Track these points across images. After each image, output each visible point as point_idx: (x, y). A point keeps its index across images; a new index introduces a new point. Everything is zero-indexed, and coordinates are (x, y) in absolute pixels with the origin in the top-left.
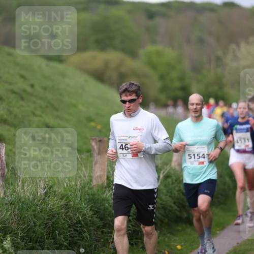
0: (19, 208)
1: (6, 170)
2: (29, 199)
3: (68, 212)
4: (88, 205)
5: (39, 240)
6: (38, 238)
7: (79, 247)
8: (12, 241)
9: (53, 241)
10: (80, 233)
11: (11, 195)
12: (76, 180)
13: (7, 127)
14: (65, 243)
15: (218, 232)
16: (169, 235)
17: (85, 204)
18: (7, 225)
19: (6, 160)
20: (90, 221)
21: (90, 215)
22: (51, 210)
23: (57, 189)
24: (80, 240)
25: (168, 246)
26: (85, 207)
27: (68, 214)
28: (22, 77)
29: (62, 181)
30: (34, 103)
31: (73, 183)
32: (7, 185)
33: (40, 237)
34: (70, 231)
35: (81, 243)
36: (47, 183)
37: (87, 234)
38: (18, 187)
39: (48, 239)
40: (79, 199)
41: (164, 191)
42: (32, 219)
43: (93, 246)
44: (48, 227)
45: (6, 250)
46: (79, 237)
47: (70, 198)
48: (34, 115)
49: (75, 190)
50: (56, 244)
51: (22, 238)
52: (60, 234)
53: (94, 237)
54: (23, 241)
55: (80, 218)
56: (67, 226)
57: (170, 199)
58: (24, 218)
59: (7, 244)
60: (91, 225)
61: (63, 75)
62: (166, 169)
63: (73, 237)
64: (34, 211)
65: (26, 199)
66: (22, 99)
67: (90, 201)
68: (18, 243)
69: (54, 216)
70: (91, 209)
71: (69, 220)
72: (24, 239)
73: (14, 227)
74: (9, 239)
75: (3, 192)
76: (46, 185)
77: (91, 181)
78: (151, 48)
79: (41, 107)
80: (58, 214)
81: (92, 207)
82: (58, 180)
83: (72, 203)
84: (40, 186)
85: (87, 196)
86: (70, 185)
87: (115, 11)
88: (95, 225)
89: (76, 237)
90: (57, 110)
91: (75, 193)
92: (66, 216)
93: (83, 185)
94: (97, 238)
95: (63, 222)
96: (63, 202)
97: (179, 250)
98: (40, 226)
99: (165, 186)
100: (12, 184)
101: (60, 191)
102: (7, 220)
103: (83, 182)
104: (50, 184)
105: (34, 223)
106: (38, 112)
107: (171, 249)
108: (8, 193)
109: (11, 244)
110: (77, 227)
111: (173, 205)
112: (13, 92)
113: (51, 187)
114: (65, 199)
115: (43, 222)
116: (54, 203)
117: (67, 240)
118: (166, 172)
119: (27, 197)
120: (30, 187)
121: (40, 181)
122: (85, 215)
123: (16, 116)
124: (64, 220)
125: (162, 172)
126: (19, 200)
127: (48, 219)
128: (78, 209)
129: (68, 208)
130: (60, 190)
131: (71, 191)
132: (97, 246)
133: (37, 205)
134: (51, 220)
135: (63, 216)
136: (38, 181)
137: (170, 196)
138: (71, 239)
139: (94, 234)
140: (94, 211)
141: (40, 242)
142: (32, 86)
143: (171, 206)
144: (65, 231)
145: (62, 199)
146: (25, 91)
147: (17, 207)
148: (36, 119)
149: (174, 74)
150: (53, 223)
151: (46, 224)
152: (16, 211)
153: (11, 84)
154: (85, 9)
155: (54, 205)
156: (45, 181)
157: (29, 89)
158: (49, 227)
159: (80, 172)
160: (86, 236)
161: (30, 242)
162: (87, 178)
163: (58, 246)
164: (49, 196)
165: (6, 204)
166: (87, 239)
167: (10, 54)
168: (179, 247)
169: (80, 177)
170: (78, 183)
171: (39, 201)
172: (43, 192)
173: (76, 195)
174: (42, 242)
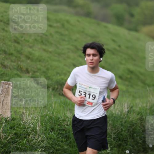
0: (112, 120)
2: (118, 115)
3: (142, 123)
5: (124, 139)
9: (133, 140)
14: (140, 141)
22: (132, 121)
23: (135, 109)
28: (114, 41)
29: (138, 104)
30: (121, 56)
31: (145, 105)
33: (125, 137)
34: (143, 134)
39: (130, 139)
47: (143, 114)
48: (121, 63)
49: (146, 109)
52: (137, 136)
54: (115, 140)
56: (141, 131)
58: (115, 126)
61: (138, 39)
63: (145, 138)
64: (121, 122)
65: (116, 115)
66: (113, 54)
68: (112, 142)
69: (133, 125)
76: (128, 106)
79: (125, 59)
80: (136, 124)
82: (136, 103)
83: (144, 117)
84: (124, 106)
86: (143, 106)
91: (146, 111)
92: (141, 125)
93: (151, 106)
95: (139, 128)
96: (139, 116)
98: (125, 131)
103: (151, 104)
105: (122, 129)
106: (123, 62)
113: (132, 107)
114: (139, 115)
115: (127, 129)
117: (141, 139)
119: (117, 113)
124: (140, 127)
126: (112, 115)
127: (130, 127)
130: (137, 109)
131: (143, 110)
133: (123, 118)
136: (124, 104)
141: (125, 141)
142: (119, 46)
144: (140, 134)
145: (138, 114)
146: (115, 49)
147: (111, 119)
150: (133, 129)
151: (129, 130)
155: (133, 118)
156: (128, 104)
157: (117, 48)
158: (131, 132)
159: (149, 98)
161: (119, 141)
162: (153, 102)
163: (136, 143)
164: (130, 113)
167: (106, 27)
169: (149, 101)
170: (148, 105)
171: (124, 116)
172: (127, 110)
173: (147, 113)
174: (126, 141)
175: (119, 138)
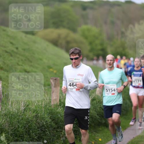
0: (9, 118)
1: (2, 96)
2: (15, 112)
4: (49, 116)
7: (43, 140)
8: (5, 136)
9: (29, 136)
10: (44, 132)
11: (5, 110)
13: (3, 72)
14: (35, 137)
16: (94, 133)
17: (47, 115)
18: (3, 127)
19: (2, 90)
20: (50, 125)
21: (50, 121)
22: (28, 119)
23: (31, 107)
24: (44, 136)
25: (94, 139)
26: (47, 117)
27: (37, 121)
28: (11, 43)
29: (34, 102)
30: (18, 58)
31: (40, 103)
32: (3, 104)
33: (21, 134)
34: (38, 131)
36: (25, 103)
37: (48, 132)
38: (9, 105)
39: (26, 135)
40: (44, 112)
42: (17, 124)
43: (52, 139)
45: (2, 141)
47: (39, 112)
48: (18, 64)
49: (41, 107)
51: (11, 135)
52: (33, 132)
53: (52, 134)
55: (44, 123)
56: (37, 128)
58: (12, 123)
59: (3, 138)
60: (51, 127)
61: (35, 42)
62: (93, 96)
63: (40, 134)
64: (18, 119)
65: (13, 112)
66: (11, 56)
67: (50, 113)
68: (9, 137)
69: (29, 122)
71: (38, 124)
73: (7, 128)
76: (25, 105)
77: (50, 102)
79: (22, 60)
80: (31, 121)
81: (51, 117)
82: (32, 102)
83: (39, 115)
84: (21, 105)
85: (48, 111)
86: (38, 104)
88: (53, 127)
89: (42, 134)
90: (31, 62)
93: (45, 104)
94: (54, 135)
96: (35, 114)
98: (21, 128)
100: (5, 104)
101: (33, 108)
102: (3, 124)
104: (27, 104)
105: (18, 126)
106: (20, 63)
107: (96, 141)
108: (3, 109)
109: (5, 138)
110: (43, 128)
111: (97, 116)
112: (6, 52)
113: (28, 106)
114: (35, 112)
115: (23, 126)
117: (37, 135)
120: (16, 105)
122: (47, 121)
123: (8, 65)
124: (35, 124)
126: (10, 113)
127: (26, 124)
128: (43, 118)
129: (37, 118)
131: (39, 108)
132: (54, 139)
133: (20, 116)
134: (28, 124)
135: (35, 122)
136: (20, 102)
137: (95, 111)
139: (52, 132)
140: (52, 119)
141: (21, 137)
142: (17, 48)
143: (95, 116)
144: (36, 131)
146: (13, 51)
148: (19, 67)
150: (29, 126)
151: (25, 126)
153: (5, 47)
155: (29, 116)
157: (15, 50)
158: (27, 128)
160: (48, 134)
161: (16, 137)
162: (48, 100)
163: (32, 139)
164: (27, 111)
165: (2, 115)
167: (4, 30)
168: (100, 140)
169: (44, 100)
170: (43, 103)
171: (21, 113)
172: (23, 108)
173: (42, 110)
174: (23, 137)
175: (16, 134)
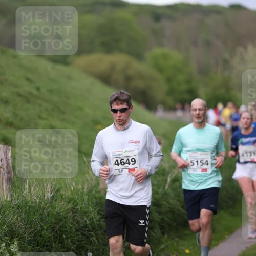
0: (26, 212)
1: (13, 173)
2: (36, 203)
3: (75, 216)
4: (95, 209)
5: (46, 244)
6: (45, 242)
7: (87, 251)
8: (18, 245)
9: (60, 245)
10: (88, 237)
11: (18, 199)
12: (83, 184)
13: (13, 130)
14: (72, 247)
15: (227, 236)
16: (177, 239)
17: (92, 208)
18: (14, 229)
19: (12, 164)
20: (98, 225)
21: (97, 219)
22: (58, 214)
23: (64, 193)
24: (87, 244)
25: (177, 250)
26: (92, 211)
27: (75, 218)
28: (28, 79)
29: (69, 185)
30: (40, 105)
31: (80, 187)
32: (14, 188)
33: (47, 241)
34: (77, 235)
35: (89, 247)
36: (54, 186)
37: (94, 238)
38: (25, 190)
39: (55, 242)
40: (86, 203)
41: (172, 195)
42: (39, 223)
43: (101, 250)
44: (55, 231)
45: (13, 254)
46: (86, 241)
47: (78, 201)
48: (40, 117)
49: (82, 194)
50: (64, 248)
51: (30, 242)
52: (67, 238)
53: (101, 241)
54: (30, 245)
55: (88, 222)
56: (74, 230)
57: (178, 203)
58: (31, 222)
59: (14, 248)
60: (99, 229)
61: (69, 78)
62: (174, 173)
63: (81, 241)
64: (41, 214)
65: (32, 202)
66: (28, 102)
67: (97, 204)
68: (25, 247)
69: (61, 220)
70: (98, 213)
71: (77, 223)
72: (31, 243)
73: (21, 230)
74: (16, 243)
75: (9, 195)
76: (53, 189)
77: (98, 184)
78: (157, 51)
79: (47, 110)
80: (65, 218)
81: (99, 211)
82: (65, 184)
83: (79, 207)
84: (46, 189)
85: (94, 199)
86: (77, 189)
87: (120, 14)
88: (103, 229)
89: (84, 241)
90: (63, 113)
91: (82, 196)
92: (74, 220)
93: (90, 189)
94: (105, 243)
95: (71, 225)
96: (70, 206)
97: (188, 254)
98: (47, 230)
99: (173, 190)
100: (18, 188)
101: (67, 194)
102: (14, 223)
103: (90, 186)
104: (57, 188)
105: (41, 227)
106: (44, 115)
107: (180, 253)
108: (15, 197)
109: (18, 248)
110: (85, 231)
111: (181, 209)
112: (19, 95)
113: (58, 191)
114: (71, 203)
115: (50, 226)
116: (61, 207)
117: (75, 244)
118: (173, 176)
119: (34, 200)
120: (37, 190)
121: (47, 184)
122: (92, 219)
123: (22, 119)
124: (72, 223)
125: (170, 175)
126: (26, 204)
127: (55, 223)
128: (85, 213)
129: (75, 212)
131: (78, 195)
132: (105, 250)
133: (44, 209)
134: (58, 224)
135: (70, 219)
136: (45, 185)
137: (178, 200)
138: (78, 243)
139: (102, 238)
140: (101, 214)
141: (47, 246)
142: (38, 89)
143: (179, 210)
144: (73, 235)
145: (69, 203)
146: (30, 94)
147: (24, 211)
148: (42, 122)
149: (181, 77)
150: (60, 227)
151: (53, 228)
152: (23, 215)
153: (16, 86)
154: (90, 12)
155: (61, 209)
156: (52, 185)
157: (35, 92)
158: (57, 231)
159: (87, 175)
160: (94, 240)
161: (37, 246)
162: (94, 181)
163: (66, 250)
164: (56, 200)
165: (13, 207)
166: (95, 242)
167: (15, 57)
168: (187, 251)
169: (87, 180)
170: (86, 186)
171: (47, 205)
172: (50, 195)
173: (84, 199)
174: (50, 246)
175: (38, 241)
